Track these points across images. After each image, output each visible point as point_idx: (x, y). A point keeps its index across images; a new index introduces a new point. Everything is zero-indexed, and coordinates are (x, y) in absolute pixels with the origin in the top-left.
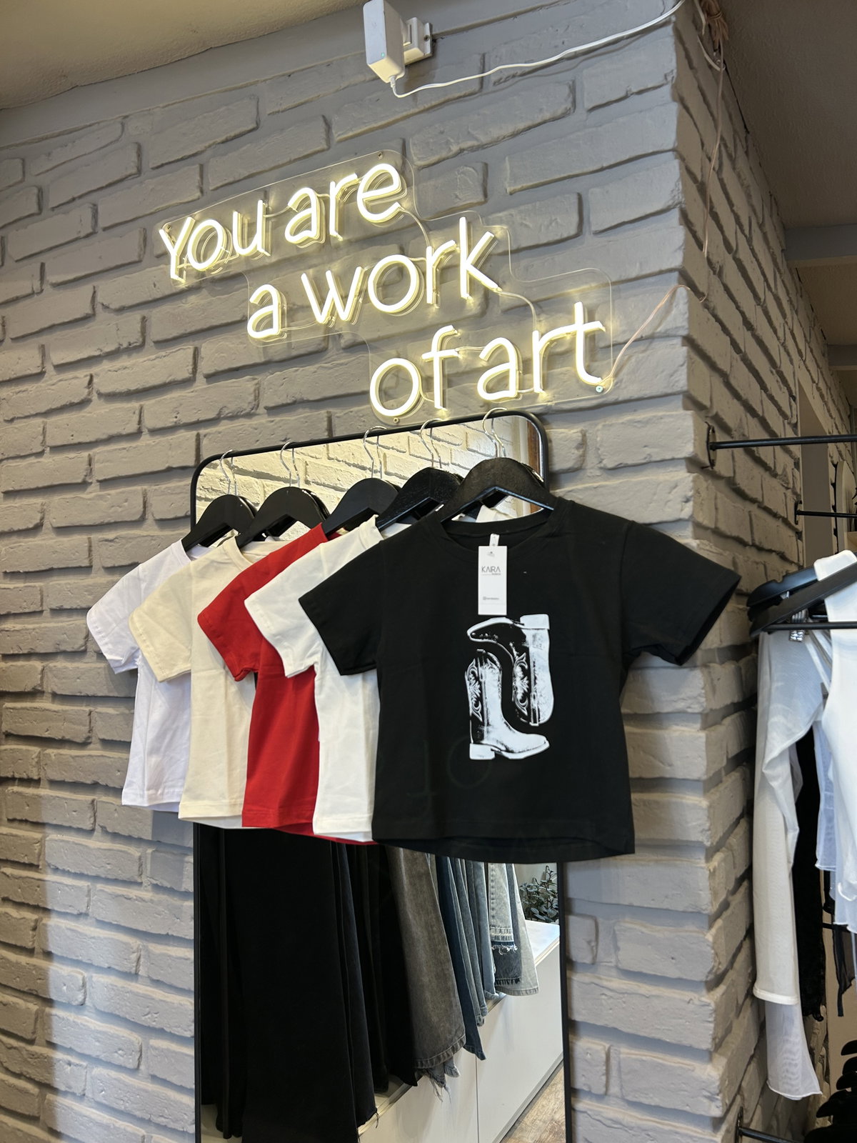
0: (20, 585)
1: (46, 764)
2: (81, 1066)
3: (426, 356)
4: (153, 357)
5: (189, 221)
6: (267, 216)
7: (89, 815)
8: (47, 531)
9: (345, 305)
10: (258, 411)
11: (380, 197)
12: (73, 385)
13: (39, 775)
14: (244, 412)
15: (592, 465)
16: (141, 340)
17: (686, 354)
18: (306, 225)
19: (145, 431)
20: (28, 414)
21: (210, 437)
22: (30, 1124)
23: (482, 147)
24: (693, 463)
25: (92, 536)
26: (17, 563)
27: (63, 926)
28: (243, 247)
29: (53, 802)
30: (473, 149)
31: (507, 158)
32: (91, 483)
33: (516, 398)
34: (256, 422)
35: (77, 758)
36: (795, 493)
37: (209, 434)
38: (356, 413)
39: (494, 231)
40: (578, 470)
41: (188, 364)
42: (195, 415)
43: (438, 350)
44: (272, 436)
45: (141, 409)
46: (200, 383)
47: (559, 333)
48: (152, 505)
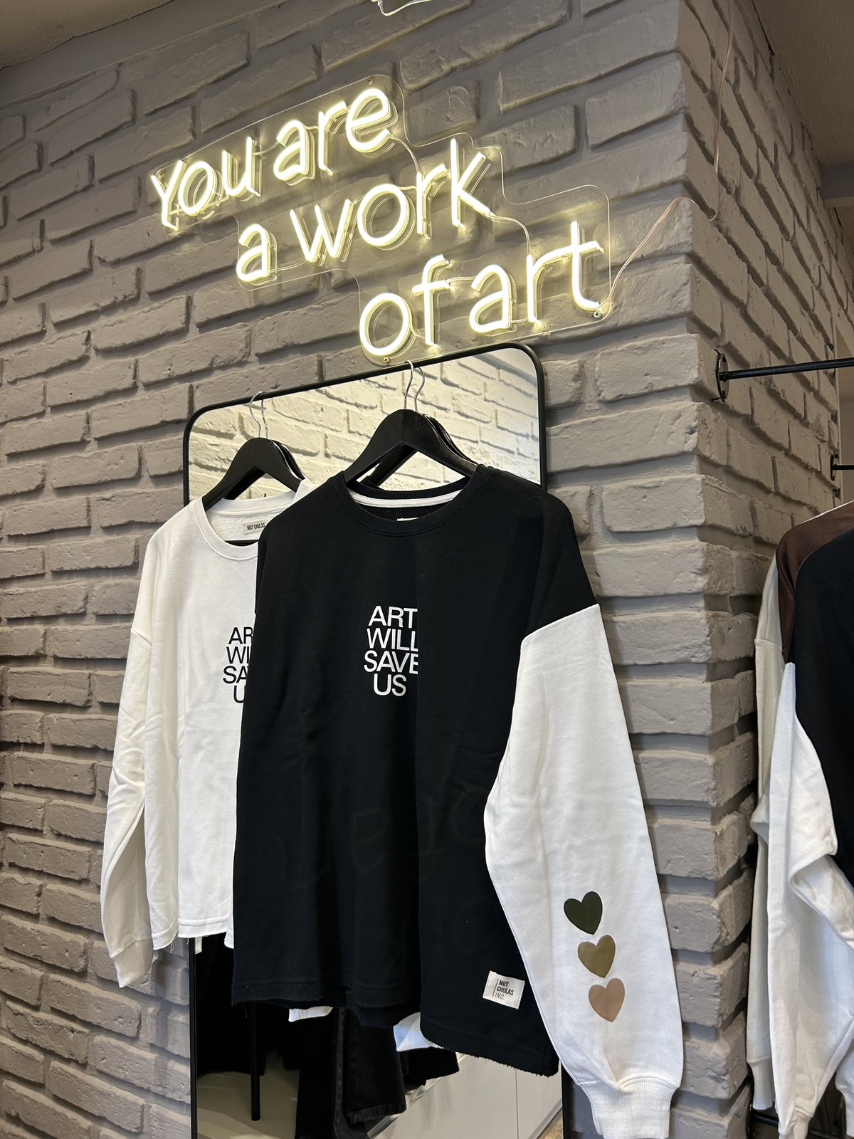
0: (23, 547)
1: (48, 729)
2: (83, 1033)
3: (416, 290)
4: (147, 309)
5: (180, 164)
6: (257, 154)
7: (89, 779)
8: (48, 493)
9: (334, 241)
10: (249, 359)
11: (370, 124)
12: (70, 343)
13: (42, 739)
14: (235, 361)
15: (590, 399)
16: (136, 292)
17: (689, 272)
18: (295, 159)
19: (141, 385)
20: (30, 374)
21: (202, 388)
22: (36, 1091)
23: (475, 64)
24: (698, 390)
25: (90, 496)
26: (20, 526)
27: (66, 892)
28: (233, 186)
29: (55, 766)
30: (465, 67)
31: (500, 74)
32: (90, 442)
33: (510, 329)
34: (247, 370)
35: (77, 722)
36: (831, 447)
37: (202, 385)
38: (346, 354)
39: (487, 153)
40: (576, 404)
41: (182, 314)
42: (188, 366)
43: (429, 282)
44: (263, 384)
45: (137, 363)
46: (193, 334)
47: (555, 256)
48: (147, 461)
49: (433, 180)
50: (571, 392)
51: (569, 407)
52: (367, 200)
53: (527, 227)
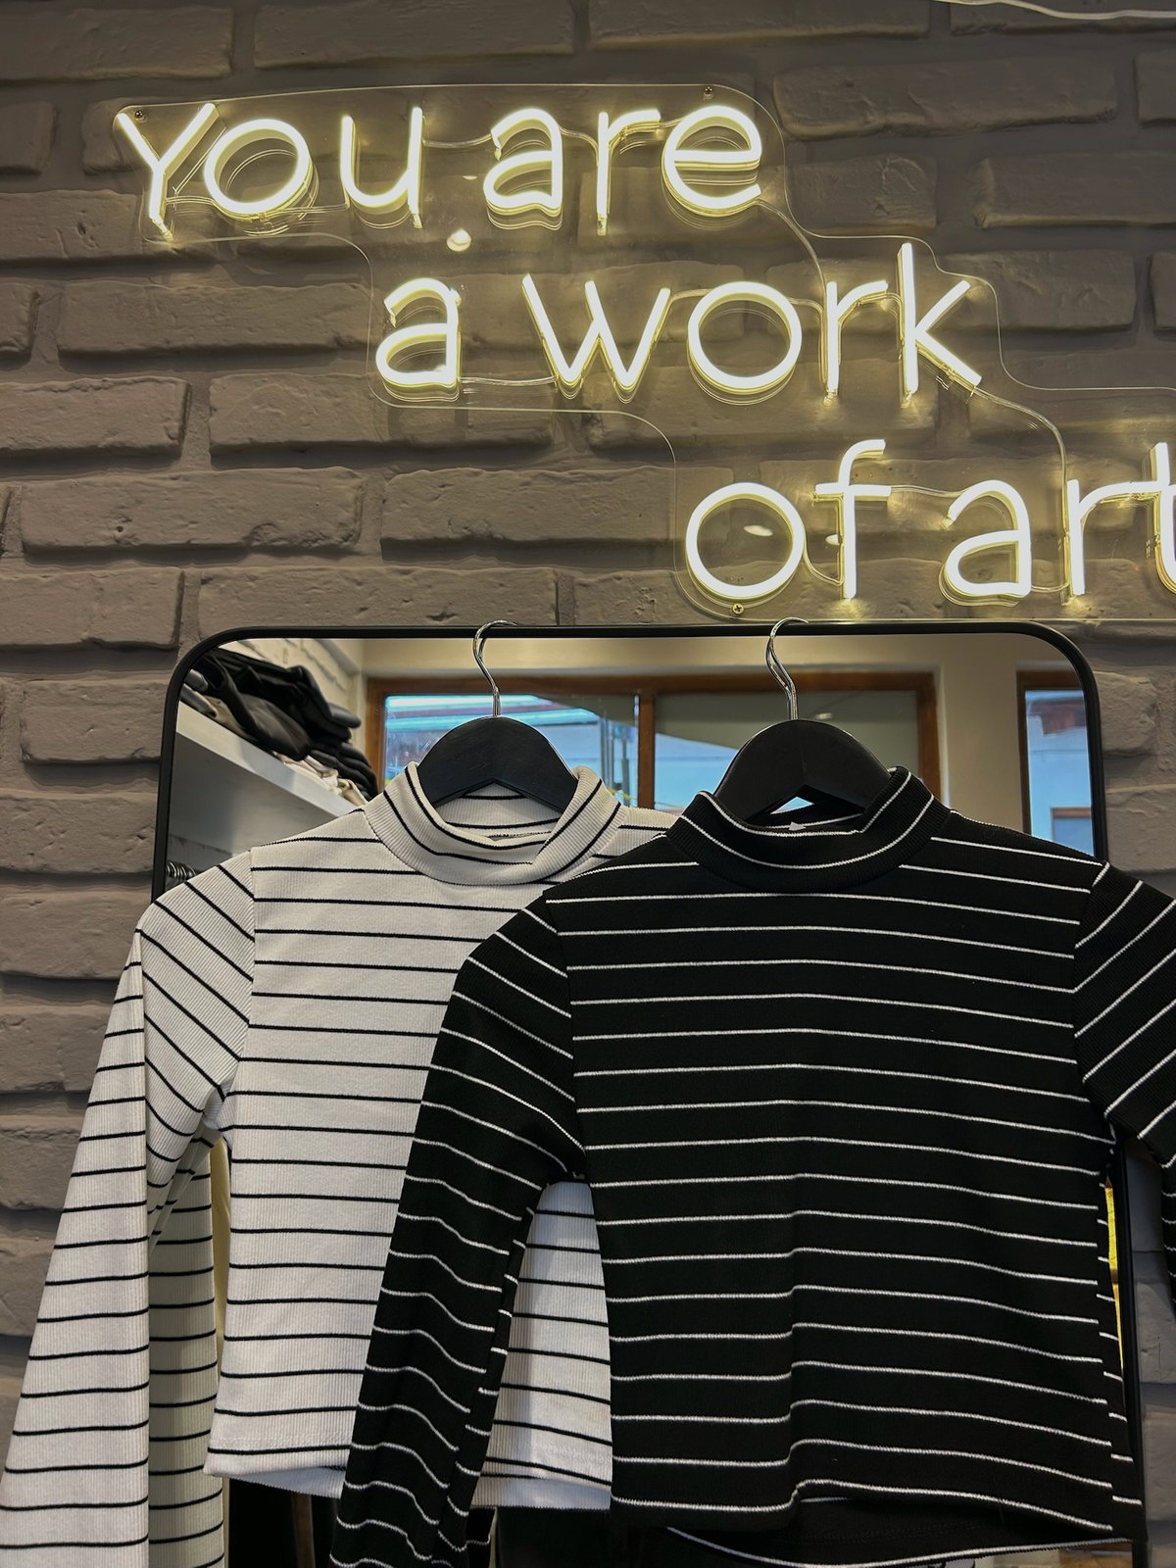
3: (824, 490)
4: (64, 384)
5: (207, 110)
6: (432, 144)
10: (360, 546)
14: (321, 543)
15: (1168, 749)
16: (25, 340)
18: (536, 178)
19: (12, 546)
21: (223, 585)
23: (925, 133)
28: (367, 191)
30: (908, 132)
31: (986, 163)
33: (1024, 600)
34: (357, 568)
37: (221, 578)
38: (631, 580)
40: (1141, 755)
41: (167, 415)
42: (180, 531)
43: (852, 482)
44: (405, 604)
45: (9, 497)
46: (194, 464)
47: (1122, 491)
48: (25, 725)
49: (859, 301)
50: (1143, 733)
51: (1125, 757)
52: (711, 298)
53: (1060, 431)
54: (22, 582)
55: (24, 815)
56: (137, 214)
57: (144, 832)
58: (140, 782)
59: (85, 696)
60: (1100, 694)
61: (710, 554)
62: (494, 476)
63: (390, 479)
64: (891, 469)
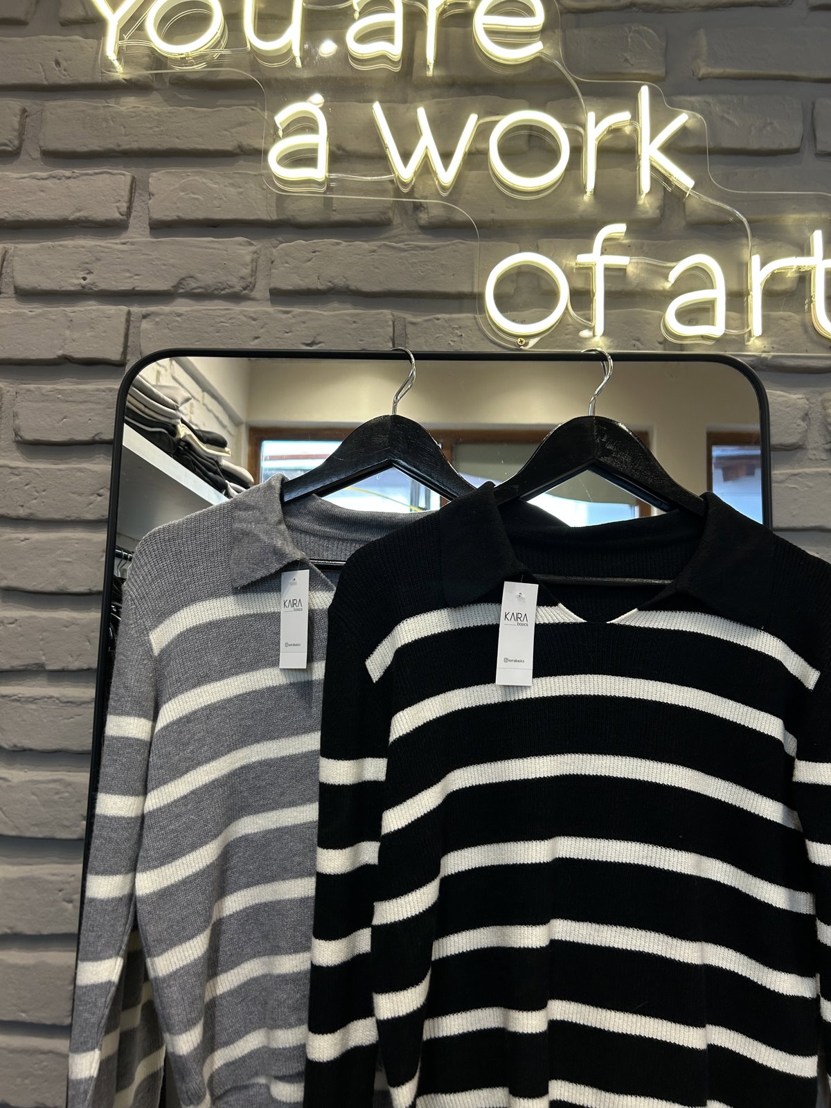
3: (583, 259)
4: (44, 175)
6: (310, 6)
10: (255, 294)
11: (512, 29)
14: (227, 291)
15: (815, 445)
16: (16, 143)
18: (384, 33)
19: (11, 291)
21: (157, 320)
23: (661, 8)
28: (264, 38)
30: (648, 7)
31: (702, 32)
34: (253, 309)
37: (157, 314)
38: (447, 321)
40: (796, 449)
41: (118, 198)
42: (129, 281)
43: (602, 253)
44: (286, 335)
45: (5, 255)
46: (138, 233)
47: (789, 264)
48: (17, 415)
49: (610, 126)
50: (800, 433)
51: (786, 450)
52: (506, 122)
53: (749, 222)
54: (14, 313)
55: (17, 478)
56: (97, 53)
57: (101, 491)
58: (98, 458)
59: (60, 396)
60: (770, 406)
61: (503, 302)
62: (351, 245)
63: (277, 247)
64: (629, 246)
